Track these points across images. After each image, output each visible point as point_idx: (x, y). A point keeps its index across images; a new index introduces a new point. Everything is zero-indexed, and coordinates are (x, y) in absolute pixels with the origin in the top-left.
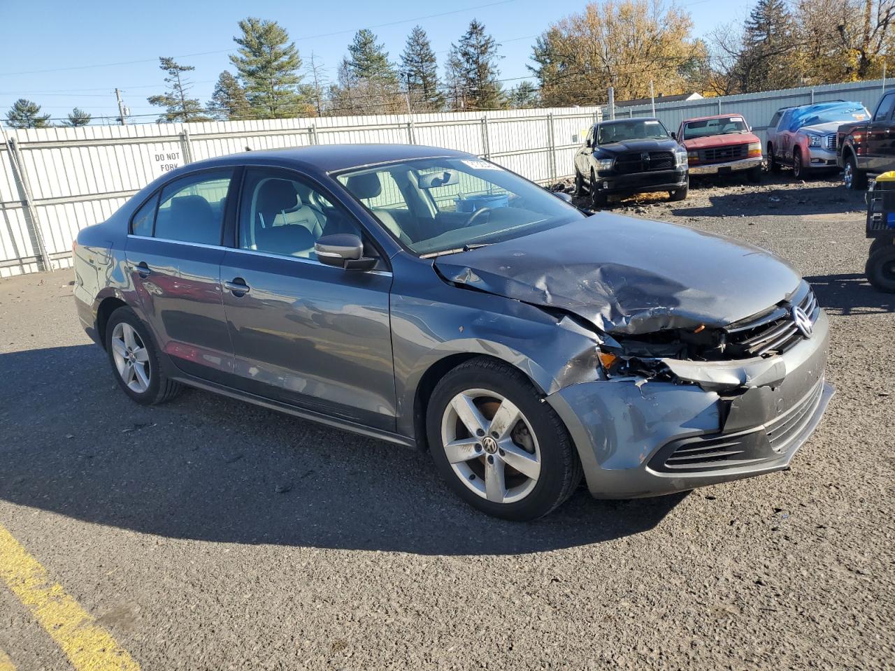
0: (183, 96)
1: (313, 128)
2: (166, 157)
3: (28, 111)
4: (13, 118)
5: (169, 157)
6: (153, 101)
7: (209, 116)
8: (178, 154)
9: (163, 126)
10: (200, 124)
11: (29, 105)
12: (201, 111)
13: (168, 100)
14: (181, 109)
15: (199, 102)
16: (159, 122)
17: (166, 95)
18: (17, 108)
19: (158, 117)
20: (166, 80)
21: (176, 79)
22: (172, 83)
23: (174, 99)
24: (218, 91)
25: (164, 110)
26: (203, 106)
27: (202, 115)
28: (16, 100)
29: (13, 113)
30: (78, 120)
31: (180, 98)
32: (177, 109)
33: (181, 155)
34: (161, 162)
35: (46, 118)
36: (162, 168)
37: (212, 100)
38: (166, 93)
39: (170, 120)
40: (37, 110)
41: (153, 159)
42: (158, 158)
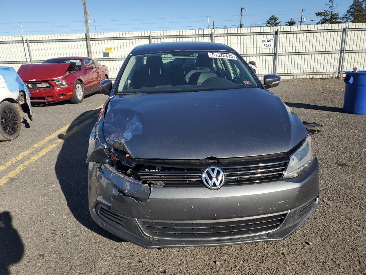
0: (332, 12)
1: (346, 29)
2: (267, 41)
3: (274, 20)
4: (268, 23)
5: (268, 41)
6: (318, 14)
7: (343, 21)
8: (272, 40)
9: (320, 25)
10: (337, 25)
11: (275, 18)
12: (338, 18)
13: (325, 14)
14: (330, 18)
15: (339, 14)
16: (318, 24)
17: (325, 12)
18: (271, 19)
19: (318, 22)
20: (326, 4)
21: (332, 3)
22: (329, 6)
23: (328, 13)
24: (351, 9)
25: (321, 18)
26: (341, 16)
27: (339, 20)
28: (271, 16)
29: (269, 21)
30: (292, 23)
31: (331, 12)
32: (328, 18)
33: (274, 40)
34: (264, 43)
35: (280, 23)
36: (264, 46)
37: (346, 13)
38: (324, 11)
39: (323, 23)
40: (278, 19)
41: (261, 41)
42: (264, 41)
